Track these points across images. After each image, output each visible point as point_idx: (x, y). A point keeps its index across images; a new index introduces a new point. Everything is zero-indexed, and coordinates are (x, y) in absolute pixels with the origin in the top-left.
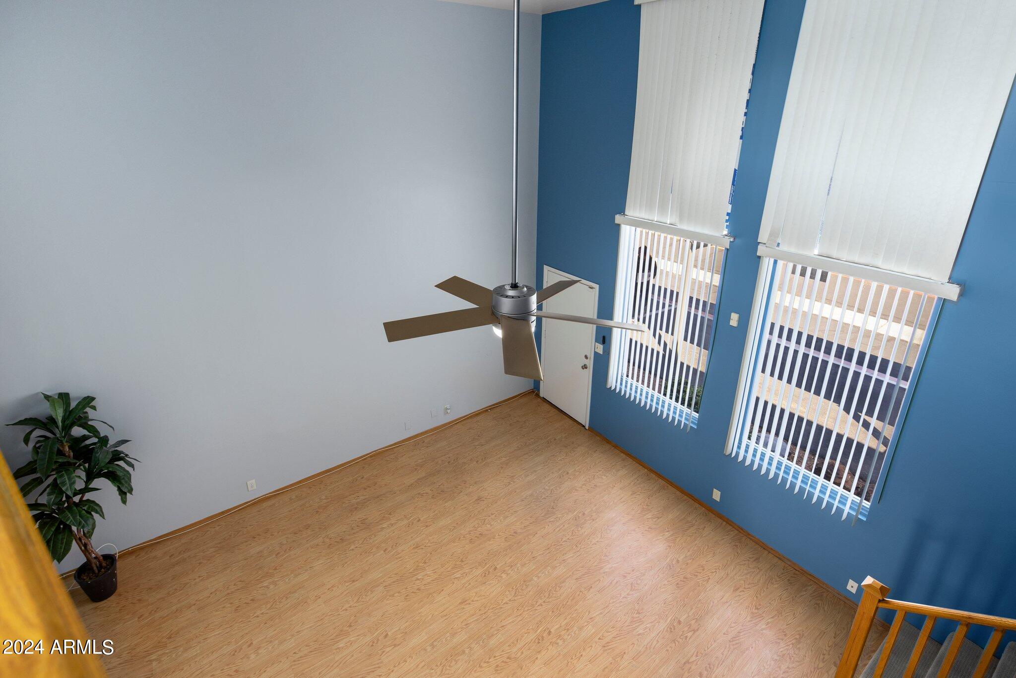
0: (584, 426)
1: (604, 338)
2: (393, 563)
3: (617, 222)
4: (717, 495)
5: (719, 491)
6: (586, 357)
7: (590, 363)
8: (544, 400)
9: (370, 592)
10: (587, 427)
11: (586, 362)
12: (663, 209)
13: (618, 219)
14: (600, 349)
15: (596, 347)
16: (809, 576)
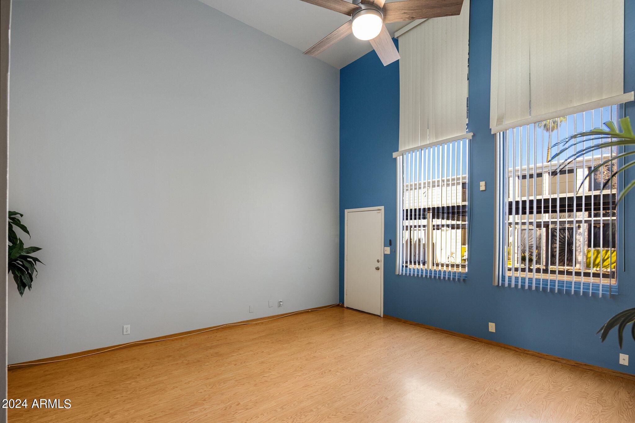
0: (379, 316)
1: (390, 241)
2: (242, 370)
3: (394, 157)
4: (492, 327)
5: (494, 323)
6: (378, 261)
7: (381, 265)
8: (348, 308)
9: (222, 384)
10: (382, 316)
11: (378, 265)
12: (423, 137)
13: (395, 155)
14: (388, 250)
15: (385, 251)
16: (584, 367)
